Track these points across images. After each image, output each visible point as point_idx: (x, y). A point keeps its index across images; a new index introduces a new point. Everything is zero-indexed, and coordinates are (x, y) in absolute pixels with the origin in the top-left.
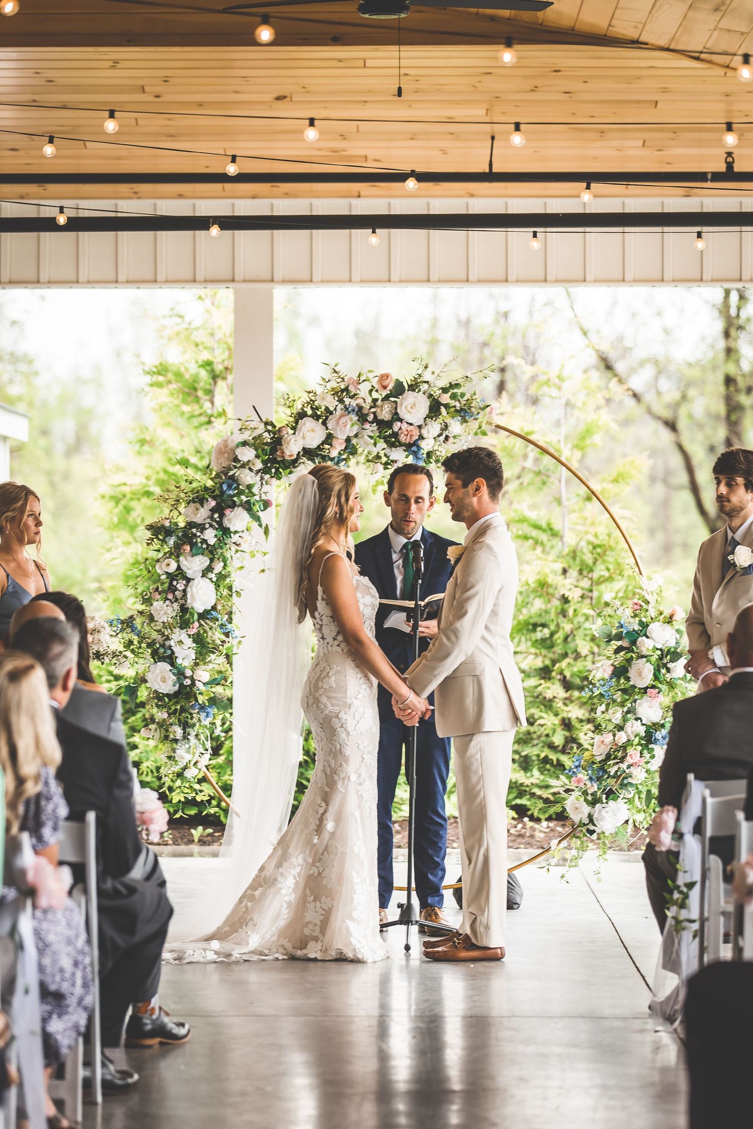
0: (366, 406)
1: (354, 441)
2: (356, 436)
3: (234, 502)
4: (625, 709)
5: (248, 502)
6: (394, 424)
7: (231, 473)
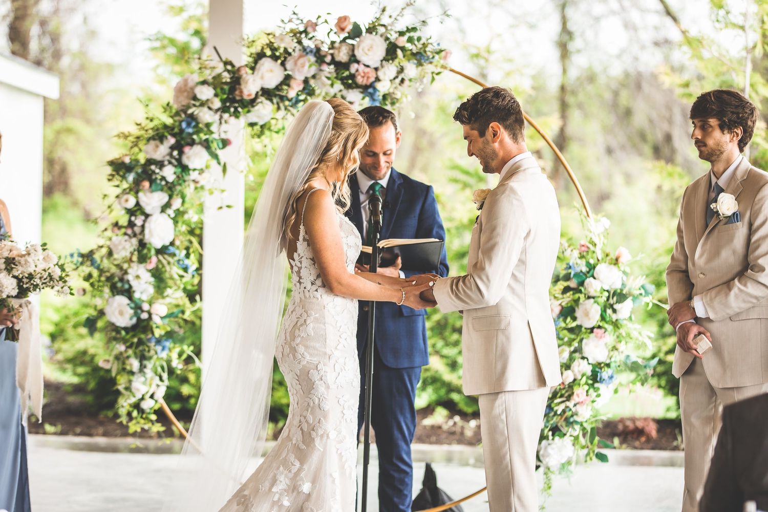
0: (325, 48)
1: (312, 82)
2: (314, 77)
3: (193, 140)
4: (572, 349)
5: (207, 140)
6: (352, 66)
7: (190, 111)
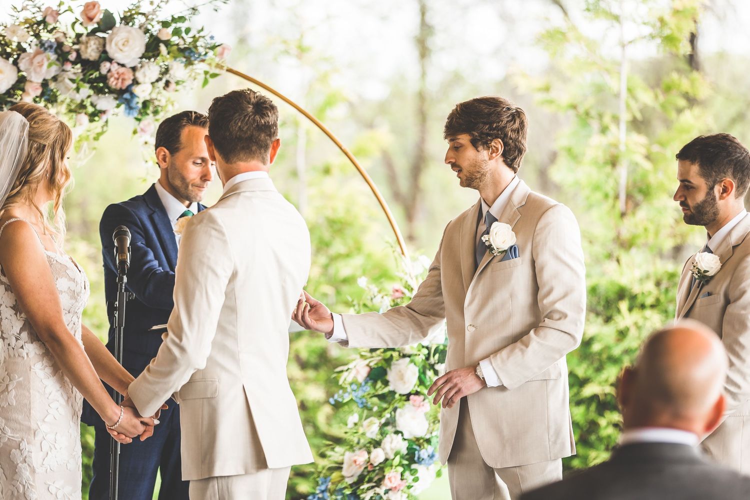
0: (68, 43)
1: (52, 86)
2: (55, 79)
4: (383, 421)
6: (102, 65)
